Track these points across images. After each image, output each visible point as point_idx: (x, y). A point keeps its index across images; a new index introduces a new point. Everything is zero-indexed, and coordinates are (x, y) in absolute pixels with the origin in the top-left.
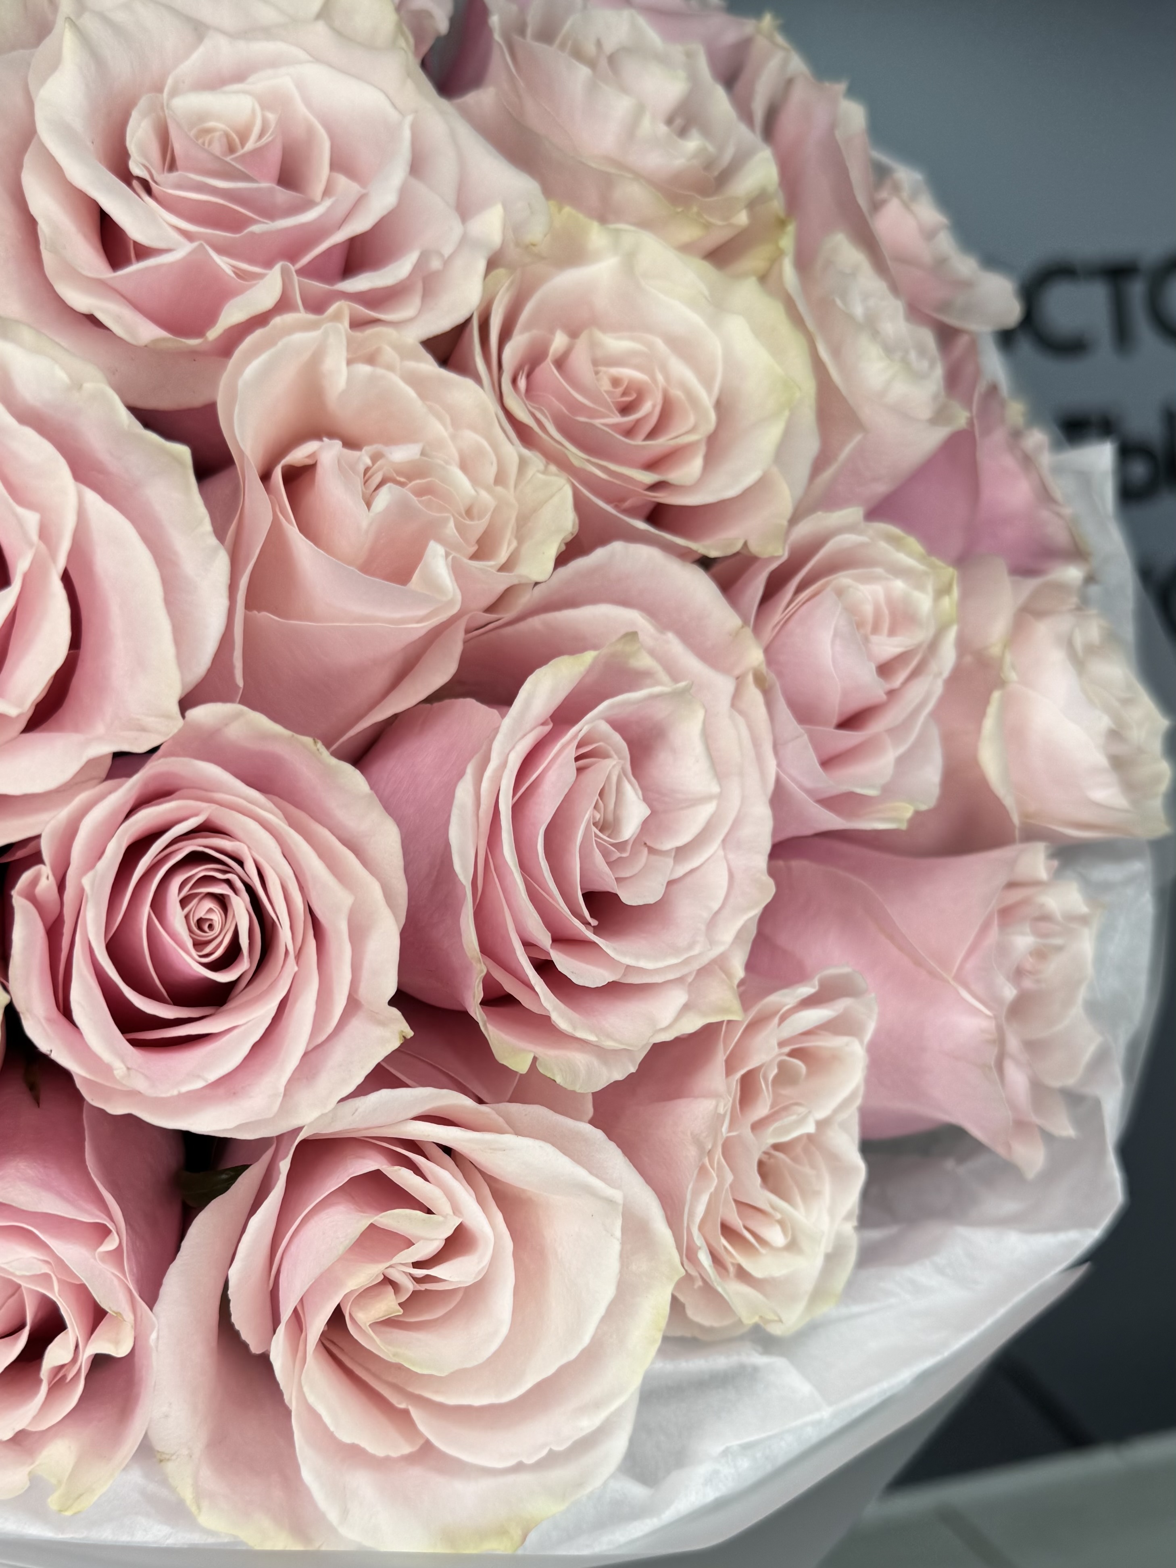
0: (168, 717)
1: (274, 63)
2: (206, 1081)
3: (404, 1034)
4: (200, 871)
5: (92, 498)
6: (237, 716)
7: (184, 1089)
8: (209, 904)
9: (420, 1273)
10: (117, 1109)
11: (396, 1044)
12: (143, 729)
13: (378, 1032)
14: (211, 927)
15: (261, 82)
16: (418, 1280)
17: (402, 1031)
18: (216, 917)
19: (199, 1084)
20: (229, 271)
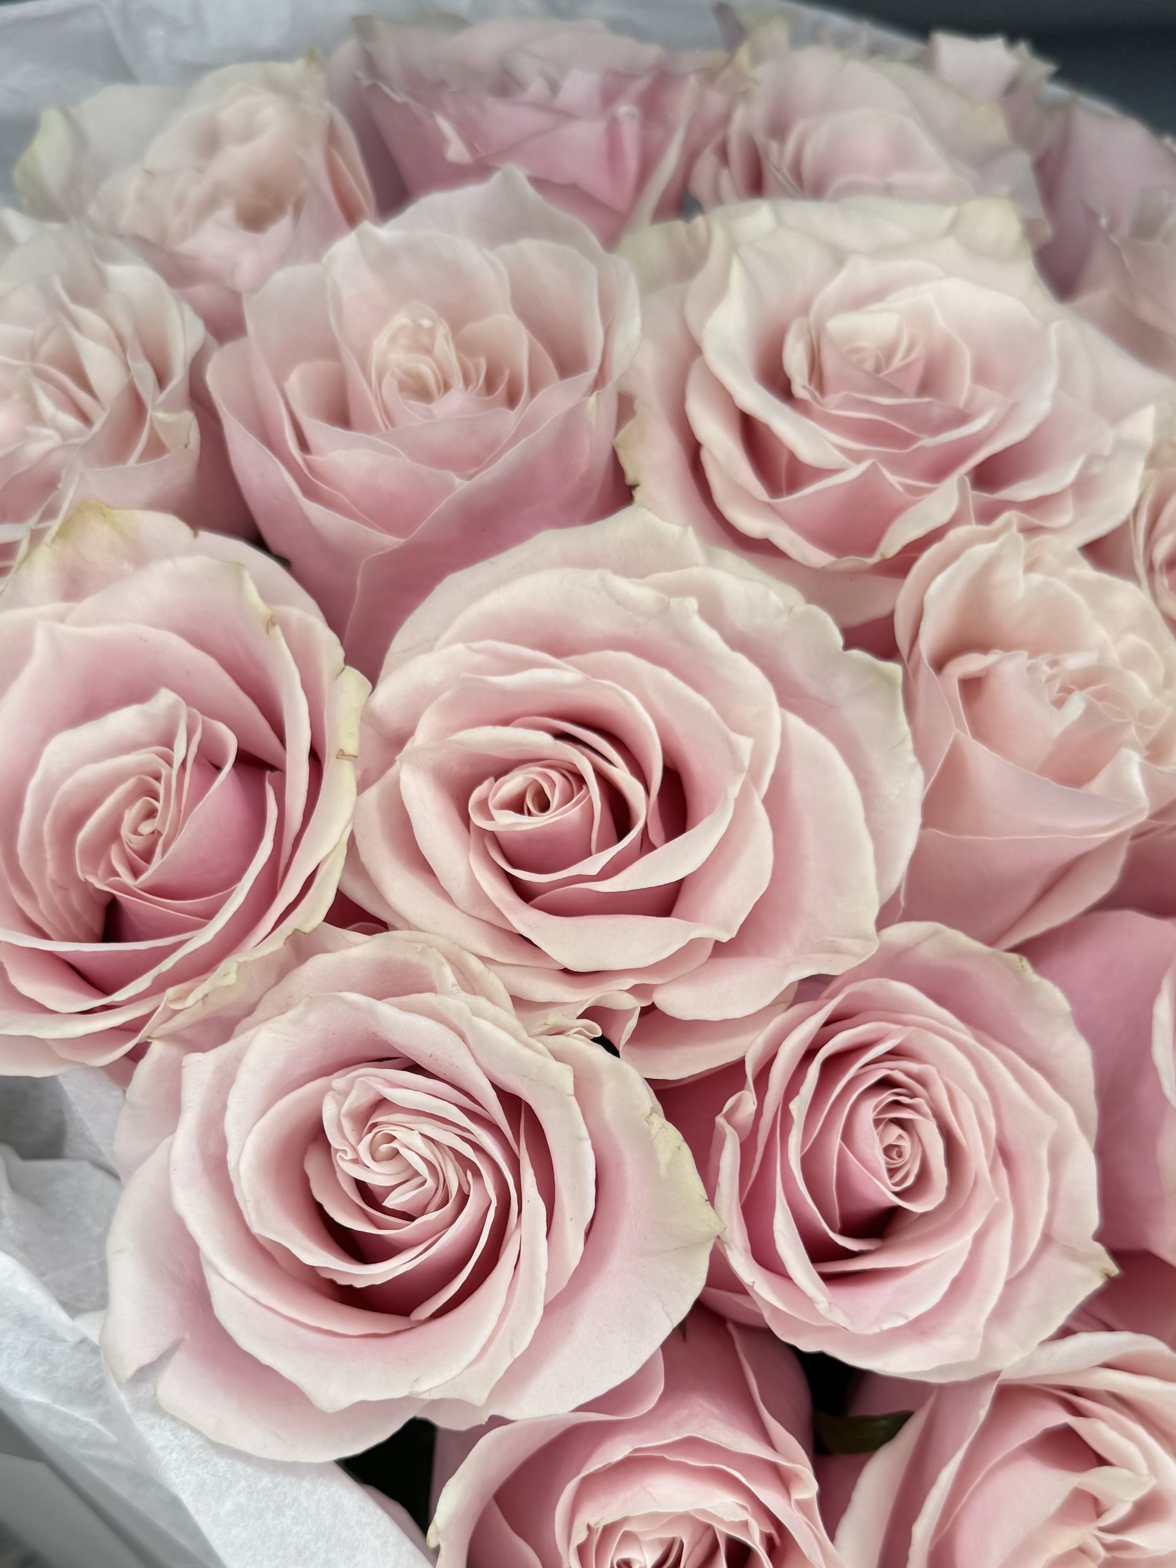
0: (864, 937)
1: (913, 279)
2: (906, 1318)
3: (1106, 1272)
4: (887, 1096)
5: (794, 720)
6: (935, 934)
7: (886, 1326)
8: (896, 1131)
9: (1111, 1538)
10: (808, 1346)
11: (1098, 1283)
12: (837, 951)
13: (1077, 1269)
14: (900, 1155)
15: (901, 300)
16: (1108, 1547)
17: (1104, 1269)
18: (906, 1144)
19: (901, 1322)
20: (899, 488)
